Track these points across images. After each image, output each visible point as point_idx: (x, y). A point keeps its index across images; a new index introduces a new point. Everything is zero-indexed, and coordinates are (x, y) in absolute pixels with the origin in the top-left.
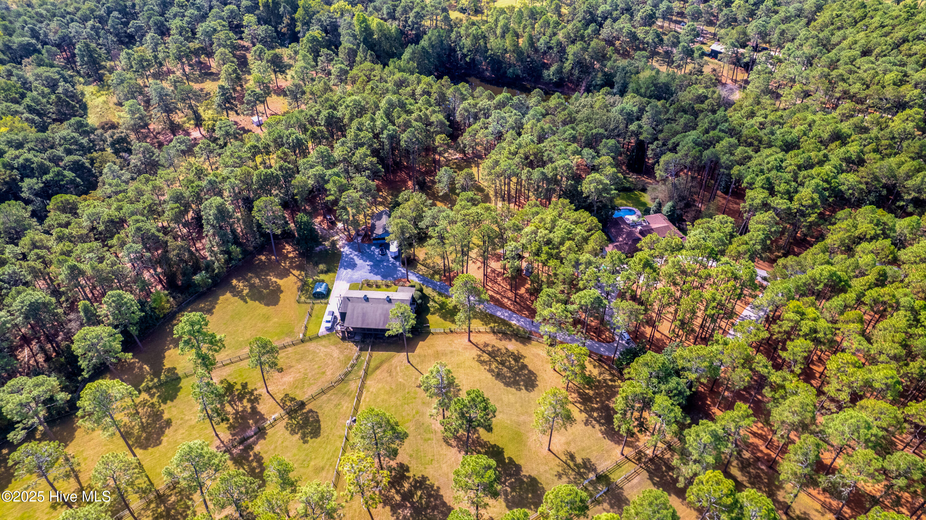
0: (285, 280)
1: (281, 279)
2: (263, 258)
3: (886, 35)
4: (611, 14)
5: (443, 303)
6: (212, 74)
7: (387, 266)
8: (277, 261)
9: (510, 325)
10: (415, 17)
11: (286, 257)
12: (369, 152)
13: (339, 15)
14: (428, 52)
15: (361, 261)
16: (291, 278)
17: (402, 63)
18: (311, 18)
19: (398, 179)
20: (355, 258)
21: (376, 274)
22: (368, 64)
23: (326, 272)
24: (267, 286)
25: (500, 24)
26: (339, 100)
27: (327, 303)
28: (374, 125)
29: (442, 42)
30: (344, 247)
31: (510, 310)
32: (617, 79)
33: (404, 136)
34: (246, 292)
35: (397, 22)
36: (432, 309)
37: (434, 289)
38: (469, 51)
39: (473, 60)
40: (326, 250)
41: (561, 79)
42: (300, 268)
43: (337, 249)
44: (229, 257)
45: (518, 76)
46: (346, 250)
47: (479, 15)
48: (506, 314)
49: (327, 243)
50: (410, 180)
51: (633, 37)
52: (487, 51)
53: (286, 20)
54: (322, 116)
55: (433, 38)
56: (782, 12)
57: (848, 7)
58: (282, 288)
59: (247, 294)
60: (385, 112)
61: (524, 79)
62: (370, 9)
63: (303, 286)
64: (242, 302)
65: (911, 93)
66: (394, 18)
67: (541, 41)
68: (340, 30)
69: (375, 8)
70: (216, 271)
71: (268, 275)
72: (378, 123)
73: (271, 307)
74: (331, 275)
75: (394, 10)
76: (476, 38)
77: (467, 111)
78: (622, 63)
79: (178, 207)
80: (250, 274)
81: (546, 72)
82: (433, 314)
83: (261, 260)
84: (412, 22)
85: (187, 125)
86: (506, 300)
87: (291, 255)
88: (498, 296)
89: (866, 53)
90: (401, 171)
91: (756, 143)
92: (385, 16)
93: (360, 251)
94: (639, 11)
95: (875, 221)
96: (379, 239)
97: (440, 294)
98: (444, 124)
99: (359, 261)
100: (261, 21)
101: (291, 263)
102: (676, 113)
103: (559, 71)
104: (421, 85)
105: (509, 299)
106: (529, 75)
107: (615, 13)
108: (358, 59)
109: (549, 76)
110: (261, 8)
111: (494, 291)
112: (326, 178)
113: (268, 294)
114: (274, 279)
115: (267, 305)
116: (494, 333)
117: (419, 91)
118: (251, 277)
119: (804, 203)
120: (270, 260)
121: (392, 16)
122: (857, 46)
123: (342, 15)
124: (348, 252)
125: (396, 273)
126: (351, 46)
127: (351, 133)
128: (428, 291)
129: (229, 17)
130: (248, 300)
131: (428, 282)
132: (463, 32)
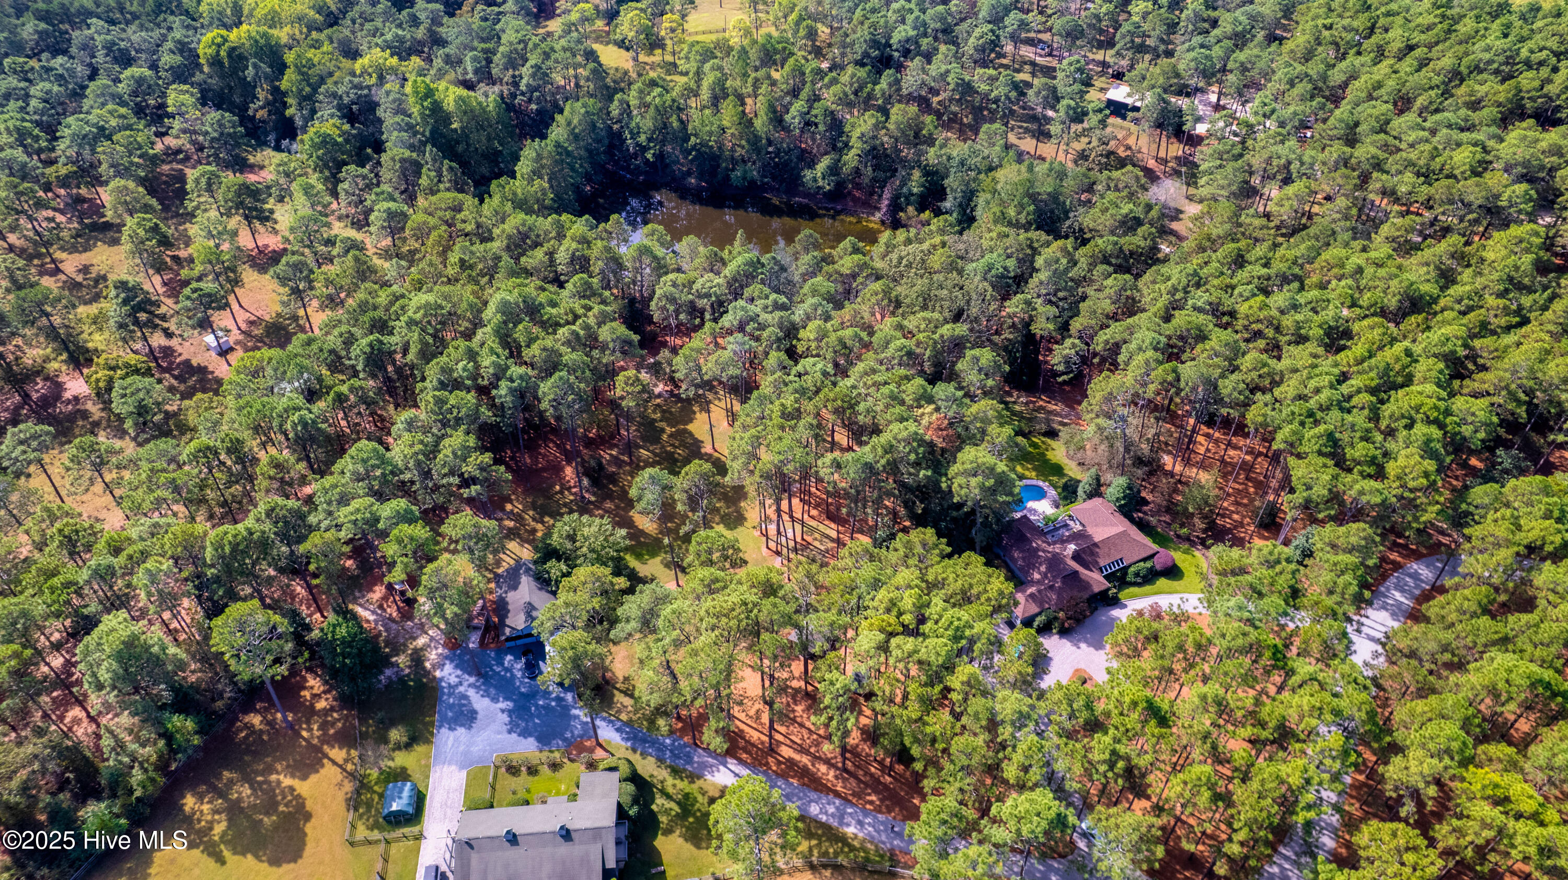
0: (314, 778)
1: (304, 778)
2: (256, 720)
3: (1423, 63)
4: (918, 45)
5: (687, 796)
6: (108, 226)
7: (547, 708)
8: (291, 726)
9: (843, 840)
10: (533, 76)
11: (310, 712)
12: (472, 441)
13: (373, 80)
14: (568, 154)
15: (486, 701)
16: (330, 773)
17: (518, 186)
18: (315, 90)
19: (541, 463)
20: (471, 693)
21: (524, 734)
22: (447, 196)
23: (408, 746)
24: (270, 806)
25: (706, 83)
26: (392, 303)
27: (419, 837)
28: (477, 367)
29: (593, 125)
30: (441, 666)
31: (837, 794)
32: (952, 182)
33: (547, 389)
34: (219, 829)
35: (496, 89)
36: (663, 819)
37: (660, 760)
38: (650, 140)
39: (660, 156)
40: (402, 680)
41: (840, 185)
42: (346, 739)
43: (427, 673)
44: (169, 744)
45: (752, 182)
46: (448, 674)
47: (658, 52)
48: (831, 809)
49: (402, 660)
50: (569, 463)
51: (966, 88)
52: (687, 138)
53: (262, 94)
54: (355, 351)
55: (575, 121)
56: (1228, 22)
57: (1340, 10)
58: (309, 805)
59: (224, 834)
60: (497, 332)
61: (764, 188)
62: (438, 62)
63: (358, 792)
64: (211, 863)
65: (1508, 192)
66: (492, 81)
67: (793, 111)
68: (380, 113)
69: (448, 60)
70: (138, 793)
71: (270, 770)
72: (487, 361)
73: (286, 867)
74: (420, 749)
75: (489, 61)
76: (662, 112)
77: (672, 299)
78: (958, 149)
79: (16, 655)
80: (226, 774)
81: (808, 174)
82: (668, 832)
83: (249, 727)
84: (528, 85)
85: (54, 365)
86: (823, 768)
87: (321, 705)
88: (805, 760)
89: (1403, 103)
90: (546, 440)
91: (1270, 333)
92: (470, 76)
93: (479, 675)
94: (969, 34)
95: (1556, 514)
96: (519, 637)
97: (676, 772)
98: (629, 343)
99: (480, 703)
100: (206, 98)
101: (324, 726)
102: (1092, 265)
103: (834, 170)
104: (567, 243)
105: (827, 762)
106: (774, 178)
107: (925, 42)
108: (424, 181)
109: (815, 180)
110: (206, 69)
111: (793, 745)
112: (381, 526)
113: (276, 827)
114: (287, 781)
115: (275, 862)
116: (812, 867)
117: (562, 256)
118: (231, 782)
119: (1411, 484)
120: (271, 724)
121: (485, 75)
122: (1382, 91)
123: (381, 78)
124: (453, 680)
125: (567, 727)
126: (407, 153)
127: (428, 392)
128: (648, 767)
129: (135, 93)
130: (227, 854)
131: (644, 741)
132: (633, 102)
